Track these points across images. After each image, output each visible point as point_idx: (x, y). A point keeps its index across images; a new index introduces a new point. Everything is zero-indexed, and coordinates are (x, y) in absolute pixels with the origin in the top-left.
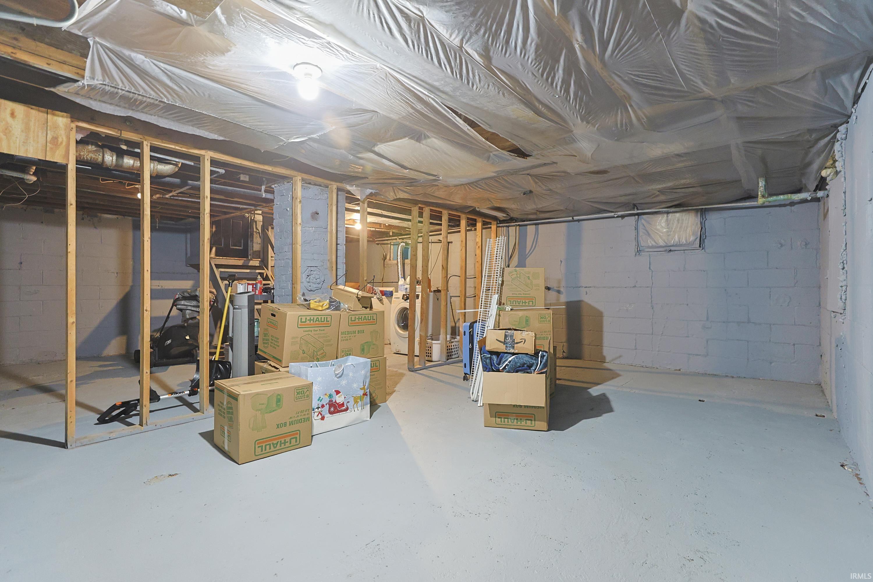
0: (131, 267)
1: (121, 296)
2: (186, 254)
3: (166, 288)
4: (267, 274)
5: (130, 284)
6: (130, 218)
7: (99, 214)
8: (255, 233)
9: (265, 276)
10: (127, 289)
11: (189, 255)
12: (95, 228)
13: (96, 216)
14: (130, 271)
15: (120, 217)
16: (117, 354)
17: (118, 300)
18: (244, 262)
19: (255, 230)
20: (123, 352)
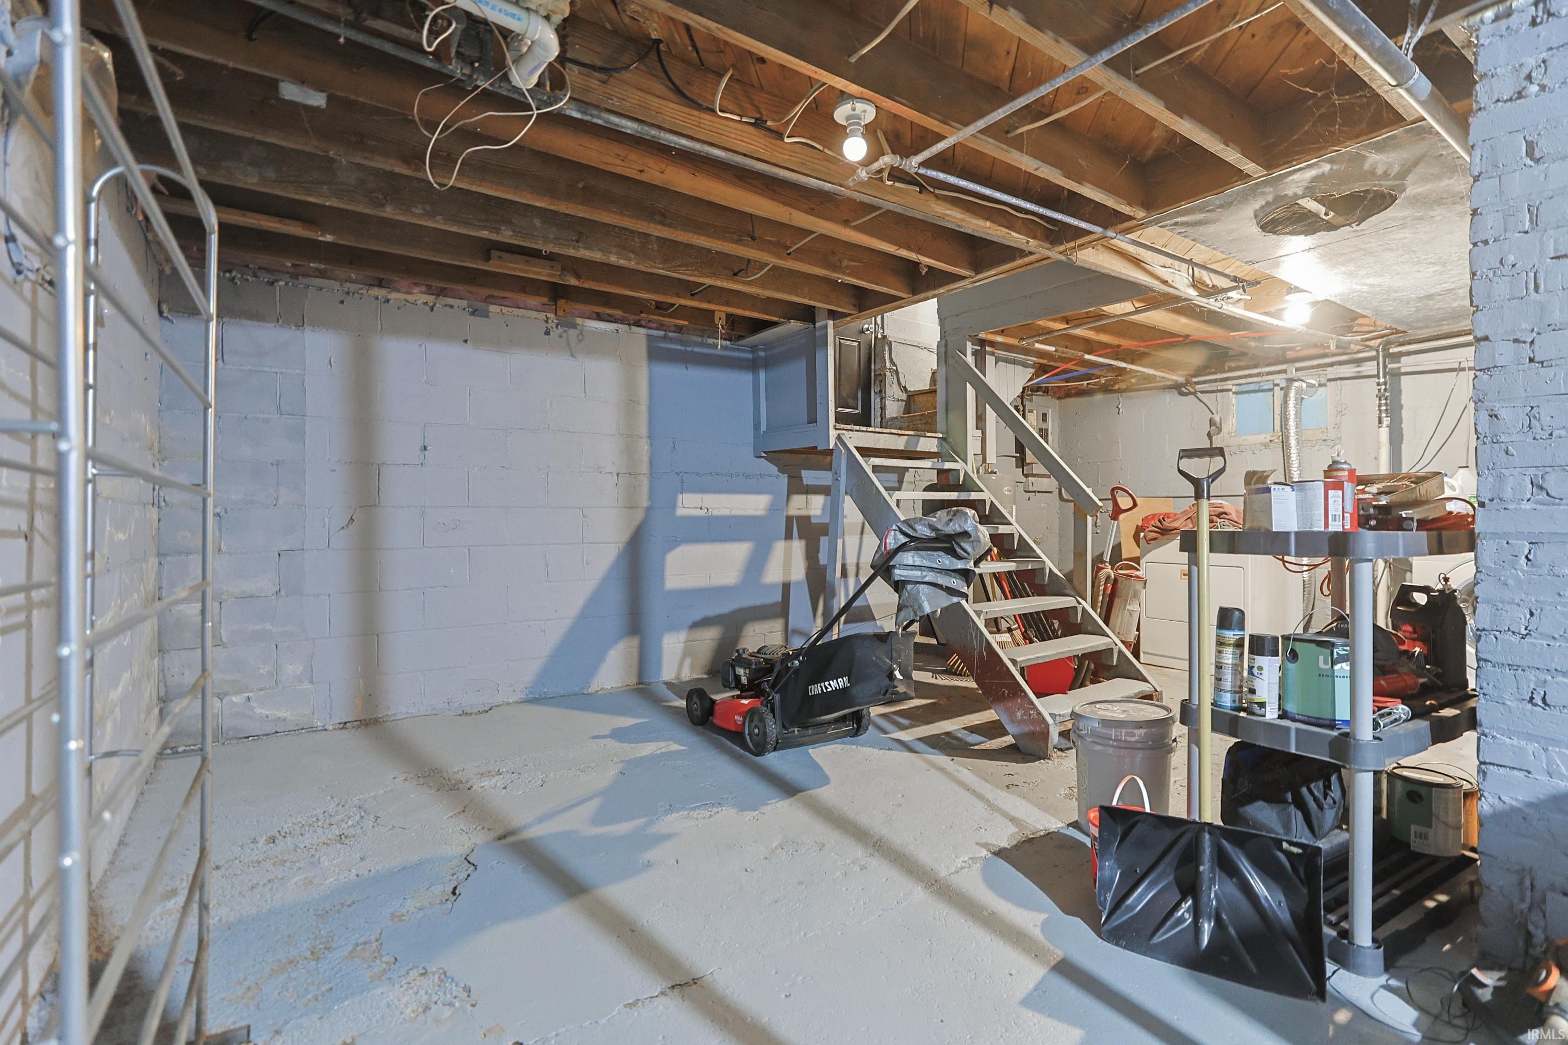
0: (646, 459)
1: (625, 536)
2: (757, 426)
3: (715, 513)
4: (966, 473)
5: (645, 503)
6: (642, 331)
7: (579, 321)
8: (888, 374)
9: (961, 479)
10: (639, 516)
11: (763, 428)
12: (572, 356)
13: (574, 326)
14: (644, 468)
15: (623, 328)
16: (620, 685)
17: (621, 545)
18: (907, 442)
19: (888, 364)
20: (633, 680)
